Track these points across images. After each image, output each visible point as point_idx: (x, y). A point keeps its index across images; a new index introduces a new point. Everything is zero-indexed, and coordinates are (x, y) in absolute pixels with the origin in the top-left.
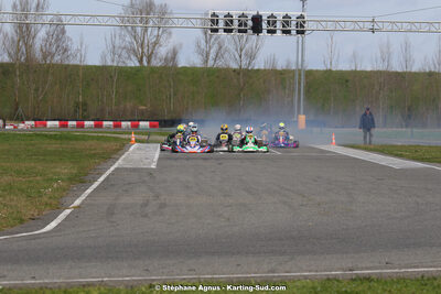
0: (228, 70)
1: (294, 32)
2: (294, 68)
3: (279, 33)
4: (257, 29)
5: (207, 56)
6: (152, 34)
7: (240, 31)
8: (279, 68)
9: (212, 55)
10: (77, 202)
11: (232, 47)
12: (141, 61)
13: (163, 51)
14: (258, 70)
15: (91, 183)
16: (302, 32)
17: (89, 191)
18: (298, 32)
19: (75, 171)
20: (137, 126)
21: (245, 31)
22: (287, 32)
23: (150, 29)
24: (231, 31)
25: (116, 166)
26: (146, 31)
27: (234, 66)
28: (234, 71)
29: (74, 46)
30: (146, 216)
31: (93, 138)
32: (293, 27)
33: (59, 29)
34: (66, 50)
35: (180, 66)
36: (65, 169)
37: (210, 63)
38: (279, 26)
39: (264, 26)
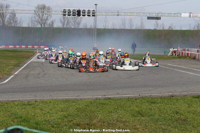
0: (71, 28)
1: (91, 16)
2: (93, 27)
3: (86, 16)
4: (79, 15)
5: (64, 23)
6: (45, 16)
7: (73, 15)
8: (88, 27)
9: (66, 24)
10: (16, 73)
11: (72, 21)
12: (41, 25)
13: (49, 22)
14: (81, 29)
15: (22, 67)
16: (94, 16)
17: (20, 69)
18: (93, 16)
19: (17, 62)
20: (40, 47)
21: (75, 15)
22: (89, 16)
24: (70, 15)
25: (31, 61)
26: (43, 15)
27: (73, 27)
28: (73, 29)
30: (38, 78)
32: (91, 14)
35: (55, 27)
36: (13, 62)
37: (65, 26)
38: (86, 14)
39: (81, 13)
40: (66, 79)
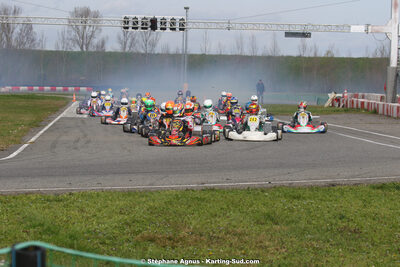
0: (138, 54)
1: (178, 30)
2: (181, 52)
3: (168, 30)
4: (154, 27)
5: (125, 43)
6: (88, 31)
7: (142, 28)
8: (172, 51)
9: (128, 44)
10: (33, 140)
11: (140, 40)
12: (82, 48)
13: (95, 41)
14: (158, 54)
15: (46, 125)
16: (183, 29)
17: (42, 132)
18: (180, 29)
19: (34, 119)
20: (78, 90)
21: (146, 28)
22: (174, 29)
23: (87, 28)
24: (137, 28)
25: (61, 115)
26: (85, 28)
27: (143, 51)
28: (143, 54)
29: (38, 38)
30: (76, 148)
31: (49, 98)
32: (177, 26)
33: (29, 27)
34: (33, 40)
35: (107, 50)
36: (28, 118)
37: (127, 49)
38: (168, 25)
39: (159, 25)
40: (129, 151)
